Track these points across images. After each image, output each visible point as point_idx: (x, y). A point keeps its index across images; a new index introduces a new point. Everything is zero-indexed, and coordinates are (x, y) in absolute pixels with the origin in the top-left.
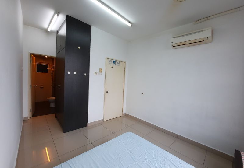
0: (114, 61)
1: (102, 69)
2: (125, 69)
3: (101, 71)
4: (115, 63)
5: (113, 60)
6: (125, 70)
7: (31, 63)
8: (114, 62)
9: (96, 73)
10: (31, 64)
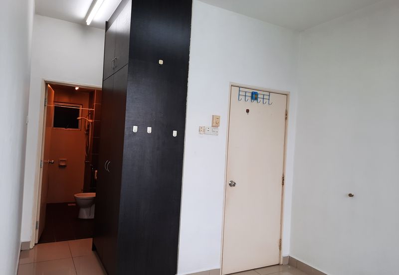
0: (253, 93)
1: (218, 118)
2: (286, 115)
3: (216, 122)
4: (256, 99)
5: (252, 91)
6: (286, 118)
7: (45, 105)
8: (254, 96)
9: (202, 130)
10: (46, 107)
